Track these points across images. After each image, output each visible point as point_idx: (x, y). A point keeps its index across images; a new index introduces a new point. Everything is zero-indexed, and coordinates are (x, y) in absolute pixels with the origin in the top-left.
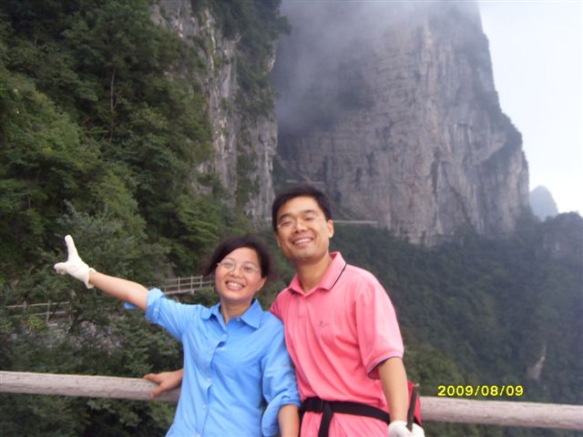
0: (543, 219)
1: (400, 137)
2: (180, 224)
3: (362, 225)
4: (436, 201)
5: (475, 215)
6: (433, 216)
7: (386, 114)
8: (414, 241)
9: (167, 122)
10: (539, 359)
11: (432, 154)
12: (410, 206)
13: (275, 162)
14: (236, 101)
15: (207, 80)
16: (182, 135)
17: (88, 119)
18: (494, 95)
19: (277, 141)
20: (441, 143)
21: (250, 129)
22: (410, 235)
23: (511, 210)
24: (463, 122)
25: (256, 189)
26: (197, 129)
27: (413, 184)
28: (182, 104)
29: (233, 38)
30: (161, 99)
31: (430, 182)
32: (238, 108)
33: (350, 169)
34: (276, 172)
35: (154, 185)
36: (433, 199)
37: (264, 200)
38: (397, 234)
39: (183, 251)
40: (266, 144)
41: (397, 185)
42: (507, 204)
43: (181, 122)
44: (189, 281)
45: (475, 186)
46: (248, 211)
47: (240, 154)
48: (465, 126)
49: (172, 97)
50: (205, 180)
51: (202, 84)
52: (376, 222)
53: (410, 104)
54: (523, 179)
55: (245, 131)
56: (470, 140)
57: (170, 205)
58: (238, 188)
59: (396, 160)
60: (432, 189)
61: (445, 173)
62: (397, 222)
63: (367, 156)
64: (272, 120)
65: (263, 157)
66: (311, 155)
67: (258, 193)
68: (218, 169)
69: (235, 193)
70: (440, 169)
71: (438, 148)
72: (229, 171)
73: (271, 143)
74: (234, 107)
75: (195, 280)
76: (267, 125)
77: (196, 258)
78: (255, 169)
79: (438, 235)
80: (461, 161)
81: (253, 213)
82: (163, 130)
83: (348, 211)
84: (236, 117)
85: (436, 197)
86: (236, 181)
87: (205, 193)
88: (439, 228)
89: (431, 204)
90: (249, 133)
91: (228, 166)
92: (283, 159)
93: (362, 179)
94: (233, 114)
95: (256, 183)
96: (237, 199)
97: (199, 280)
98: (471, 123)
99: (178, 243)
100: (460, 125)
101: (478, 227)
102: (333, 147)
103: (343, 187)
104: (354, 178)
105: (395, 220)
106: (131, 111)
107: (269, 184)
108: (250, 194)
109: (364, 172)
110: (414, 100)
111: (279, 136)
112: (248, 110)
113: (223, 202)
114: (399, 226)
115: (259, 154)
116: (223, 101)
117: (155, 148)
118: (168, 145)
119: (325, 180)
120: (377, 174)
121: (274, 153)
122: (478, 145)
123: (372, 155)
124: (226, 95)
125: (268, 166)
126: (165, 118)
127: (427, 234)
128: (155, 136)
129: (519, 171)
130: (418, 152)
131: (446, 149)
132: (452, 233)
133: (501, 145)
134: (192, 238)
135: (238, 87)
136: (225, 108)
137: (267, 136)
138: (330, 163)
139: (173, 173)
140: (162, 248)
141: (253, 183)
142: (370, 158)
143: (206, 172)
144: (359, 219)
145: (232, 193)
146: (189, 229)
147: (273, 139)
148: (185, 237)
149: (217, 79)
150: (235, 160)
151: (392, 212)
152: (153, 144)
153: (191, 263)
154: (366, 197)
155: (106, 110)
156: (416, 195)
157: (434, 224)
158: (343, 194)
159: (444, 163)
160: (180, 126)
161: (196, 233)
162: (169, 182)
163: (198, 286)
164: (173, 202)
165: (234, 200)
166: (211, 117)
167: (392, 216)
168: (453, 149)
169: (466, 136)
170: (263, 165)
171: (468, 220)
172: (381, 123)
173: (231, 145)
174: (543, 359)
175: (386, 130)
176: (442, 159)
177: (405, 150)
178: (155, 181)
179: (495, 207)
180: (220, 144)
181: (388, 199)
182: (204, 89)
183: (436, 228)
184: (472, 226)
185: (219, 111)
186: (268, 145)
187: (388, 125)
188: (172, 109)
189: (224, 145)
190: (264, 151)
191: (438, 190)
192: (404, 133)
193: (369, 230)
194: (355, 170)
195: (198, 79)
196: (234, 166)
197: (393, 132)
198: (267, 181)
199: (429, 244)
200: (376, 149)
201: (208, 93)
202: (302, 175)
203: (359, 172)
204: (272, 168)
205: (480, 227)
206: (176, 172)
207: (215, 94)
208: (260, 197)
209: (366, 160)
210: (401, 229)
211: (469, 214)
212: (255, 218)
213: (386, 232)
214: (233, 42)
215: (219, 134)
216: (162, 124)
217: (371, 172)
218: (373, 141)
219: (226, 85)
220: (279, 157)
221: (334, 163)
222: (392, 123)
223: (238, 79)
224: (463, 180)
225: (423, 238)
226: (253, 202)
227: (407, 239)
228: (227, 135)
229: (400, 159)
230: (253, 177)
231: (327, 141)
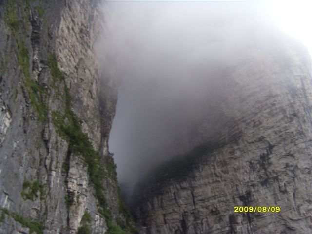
1: (284, 161)
7: (261, 139)
53: (291, 119)
63: (241, 198)
102: (193, 197)
109: (240, 219)
123: (249, 193)
138: (190, 219)
142: (246, 199)
172: (255, 153)
175: (264, 157)
192: (289, 155)
194: (227, 219)
197: (273, 159)
200: (253, 186)
209: (240, 203)
217: (250, 217)
218: (246, 177)
222: (271, 147)
231: (184, 193)
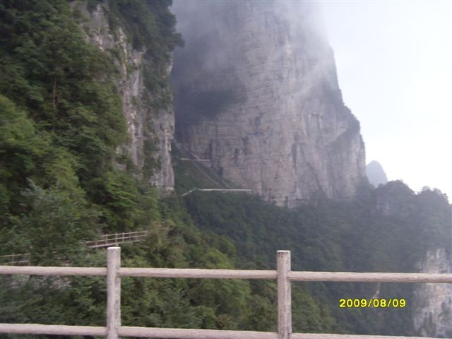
0: (376, 186)
1: (267, 124)
2: (107, 193)
3: (240, 192)
4: (296, 173)
5: (326, 184)
6: (294, 184)
7: (257, 107)
8: (280, 204)
9: (96, 117)
10: (375, 293)
11: (292, 137)
12: (276, 178)
13: (173, 145)
14: (143, 98)
15: (121, 82)
16: (107, 126)
17: (36, 115)
18: (339, 92)
19: (174, 129)
20: (299, 129)
21: (153, 120)
22: (276, 200)
23: (352, 179)
24: (315, 113)
25: (159, 166)
26: (118, 121)
27: (278, 161)
28: (107, 103)
29: (141, 50)
30: (91, 99)
31: (291, 159)
32: (144, 103)
33: (230, 150)
34: (173, 152)
35: (88, 165)
36: (294, 172)
37: (165, 174)
38: (266, 199)
39: (109, 214)
40: (166, 131)
41: (265, 161)
42: (349, 175)
43: (106, 116)
44: (114, 237)
45: (325, 162)
46: (152, 183)
47: (146, 138)
48: (317, 116)
49: (100, 98)
50: (121, 160)
51: (117, 85)
52: (250, 190)
54: (361, 156)
55: (150, 121)
56: (321, 127)
57: (99, 179)
58: (145, 165)
59: (265, 142)
60: (293, 164)
61: (302, 152)
62: (266, 190)
63: (243, 140)
64: (170, 113)
65: (164, 141)
66: (200, 139)
67: (160, 168)
68: (130, 150)
69: (143, 168)
70: (298, 149)
71: (297, 133)
72: (138, 152)
73: (170, 130)
74: (141, 102)
75: (119, 236)
76: (166, 116)
77: (120, 219)
78: (158, 150)
79: (297, 199)
80: (314, 142)
81: (157, 184)
82: (94, 123)
83: (228, 181)
84: (142, 110)
85: (296, 170)
86: (143, 160)
87: (121, 169)
88: (299, 194)
89: (292, 176)
90: (152, 123)
91: (138, 147)
92: (178, 142)
93: (240, 157)
94: (140, 108)
95: (158, 161)
96: (144, 173)
97: (121, 236)
98: (321, 114)
99: (106, 207)
100: (313, 115)
101: (328, 193)
102: (217, 132)
103: (225, 163)
104: (233, 156)
105: (265, 188)
106: (69, 109)
107: (169, 162)
108: (154, 170)
109: (241, 152)
110: (279, 97)
111: (176, 125)
112: (152, 105)
113: (134, 175)
114: (268, 192)
115: (161, 138)
116: (133, 98)
117: (88, 137)
118: (97, 134)
119: (210, 158)
120: (251, 153)
121: (172, 138)
122: (327, 130)
123: (247, 138)
124: (135, 94)
125: (168, 148)
126: (94, 114)
127: (289, 199)
128: (88, 128)
129: (358, 150)
130: (281, 136)
131: (303, 133)
132: (309, 198)
133: (344, 130)
134: (116, 204)
135: (144, 87)
136: (135, 103)
137: (166, 125)
138: (214, 145)
139: (102, 155)
140: (97, 212)
141: (156, 161)
142: (245, 140)
143: (122, 153)
144: (237, 188)
145: (140, 169)
146: (114, 197)
147: (171, 127)
148: (111, 204)
149: (128, 82)
150: (142, 143)
151: (263, 182)
152: (87, 134)
153: (115, 223)
154: (242, 171)
155: (50, 108)
156: (281, 169)
157: (295, 191)
158: (224, 168)
159: (302, 144)
160: (106, 119)
161: (119, 200)
162: (99, 162)
163: (121, 240)
164: (102, 177)
165: (142, 174)
166: (125, 110)
167: (263, 185)
168: (308, 132)
169: (318, 124)
170: (163, 147)
171: (320, 187)
172: (253, 114)
173: (139, 132)
174: (378, 292)
175: (257, 119)
176: (300, 141)
177: (271, 135)
178: (88, 161)
179: (341, 178)
180: (131, 131)
181: (259, 172)
182: (119, 89)
183: (296, 194)
184: (324, 192)
185: (130, 106)
186: (168, 132)
187: (258, 115)
188: (99, 106)
189: (134, 132)
190: (164, 136)
191: (297, 165)
192: (270, 121)
193: (245, 197)
194: (234, 150)
195: (115, 81)
196: (142, 147)
197: (262, 121)
198: (167, 159)
199: (291, 206)
200: (249, 134)
201: (122, 92)
202: (193, 154)
203: (237, 151)
204: (170, 149)
205: (329, 193)
206: (104, 154)
207: (127, 93)
208: (162, 171)
209: (242, 142)
210: (269, 195)
211: (321, 183)
212: (158, 187)
213: (258, 198)
214: (141, 53)
215: (131, 124)
216: (92, 118)
217: (246, 152)
218: (247, 128)
219: (135, 86)
220: (175, 141)
221: (218, 145)
222: (261, 114)
223: (144, 81)
224: (316, 157)
225: (286, 201)
226: (157, 176)
227: (274, 202)
228: (136, 124)
229: (268, 141)
230: (156, 156)
231: (212, 128)
